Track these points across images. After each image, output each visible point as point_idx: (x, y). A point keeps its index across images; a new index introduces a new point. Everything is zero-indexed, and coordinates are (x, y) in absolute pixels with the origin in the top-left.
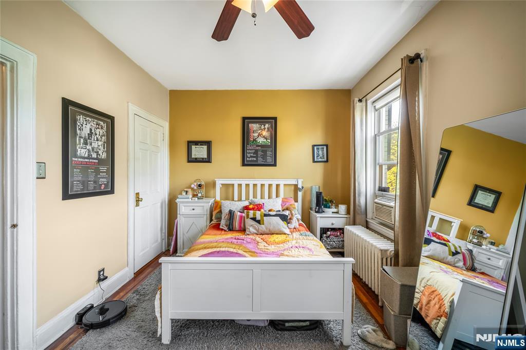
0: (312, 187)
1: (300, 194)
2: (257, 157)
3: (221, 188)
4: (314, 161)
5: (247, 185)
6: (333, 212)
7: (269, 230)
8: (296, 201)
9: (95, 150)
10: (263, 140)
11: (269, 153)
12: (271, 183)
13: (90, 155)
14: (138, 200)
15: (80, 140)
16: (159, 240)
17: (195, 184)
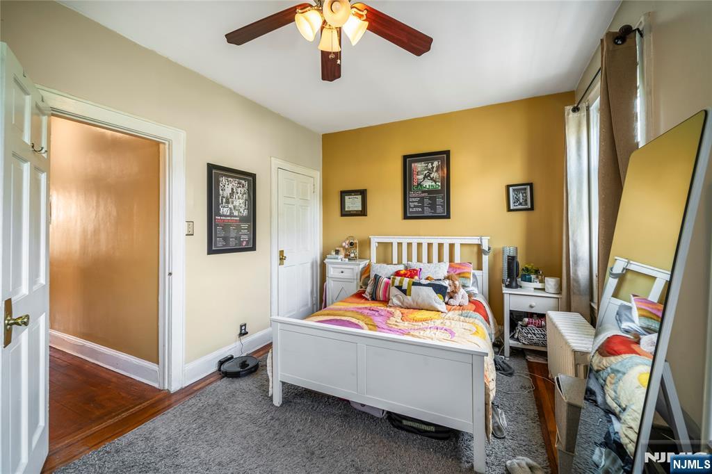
0: (503, 248)
1: (485, 258)
2: (422, 207)
3: (377, 248)
4: (509, 210)
5: (409, 245)
6: (535, 289)
7: (417, 303)
8: (480, 268)
9: (237, 208)
10: (431, 184)
11: (439, 201)
12: (441, 241)
13: (231, 213)
14: (282, 258)
15: (222, 200)
16: (310, 305)
17: (347, 242)
